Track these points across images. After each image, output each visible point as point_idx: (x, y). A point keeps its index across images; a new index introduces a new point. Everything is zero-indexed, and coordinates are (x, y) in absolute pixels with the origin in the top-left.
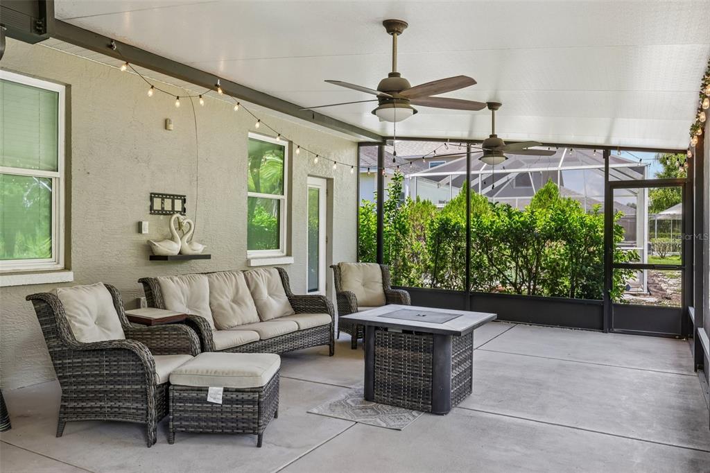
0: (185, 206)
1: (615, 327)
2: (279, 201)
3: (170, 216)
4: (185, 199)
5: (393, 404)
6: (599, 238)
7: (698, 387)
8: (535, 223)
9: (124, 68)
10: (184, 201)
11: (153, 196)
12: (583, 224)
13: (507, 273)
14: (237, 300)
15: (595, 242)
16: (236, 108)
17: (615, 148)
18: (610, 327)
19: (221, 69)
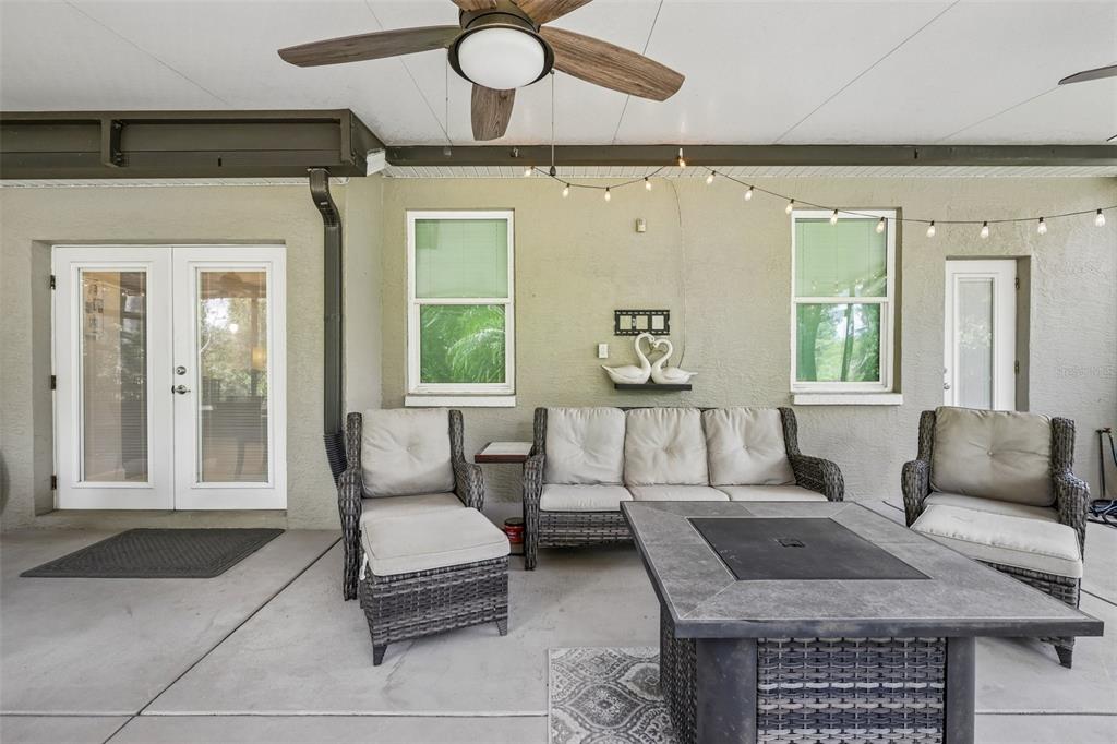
0: (669, 322)
2: (878, 305)
3: (633, 337)
4: (668, 315)
9: (529, 174)
10: (666, 317)
11: (618, 314)
14: (671, 449)
16: (711, 179)
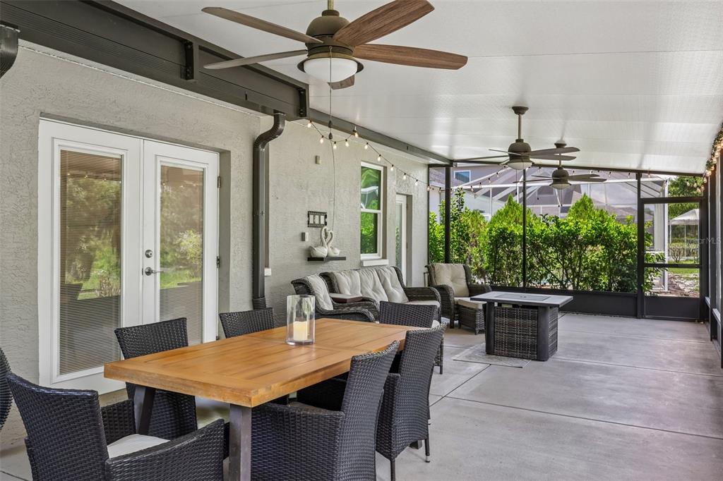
0: (327, 220)
1: (647, 314)
2: (376, 215)
4: (326, 215)
5: (508, 356)
6: (632, 243)
7: (714, 349)
8: (579, 231)
9: (309, 125)
10: (326, 217)
11: (309, 213)
12: (620, 233)
13: (554, 272)
14: (375, 290)
15: (629, 246)
16: (366, 147)
17: (646, 172)
18: (643, 314)
19: (358, 119)
